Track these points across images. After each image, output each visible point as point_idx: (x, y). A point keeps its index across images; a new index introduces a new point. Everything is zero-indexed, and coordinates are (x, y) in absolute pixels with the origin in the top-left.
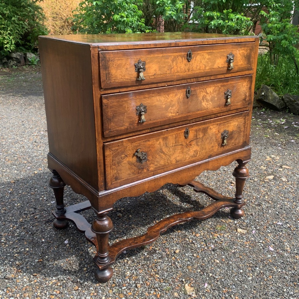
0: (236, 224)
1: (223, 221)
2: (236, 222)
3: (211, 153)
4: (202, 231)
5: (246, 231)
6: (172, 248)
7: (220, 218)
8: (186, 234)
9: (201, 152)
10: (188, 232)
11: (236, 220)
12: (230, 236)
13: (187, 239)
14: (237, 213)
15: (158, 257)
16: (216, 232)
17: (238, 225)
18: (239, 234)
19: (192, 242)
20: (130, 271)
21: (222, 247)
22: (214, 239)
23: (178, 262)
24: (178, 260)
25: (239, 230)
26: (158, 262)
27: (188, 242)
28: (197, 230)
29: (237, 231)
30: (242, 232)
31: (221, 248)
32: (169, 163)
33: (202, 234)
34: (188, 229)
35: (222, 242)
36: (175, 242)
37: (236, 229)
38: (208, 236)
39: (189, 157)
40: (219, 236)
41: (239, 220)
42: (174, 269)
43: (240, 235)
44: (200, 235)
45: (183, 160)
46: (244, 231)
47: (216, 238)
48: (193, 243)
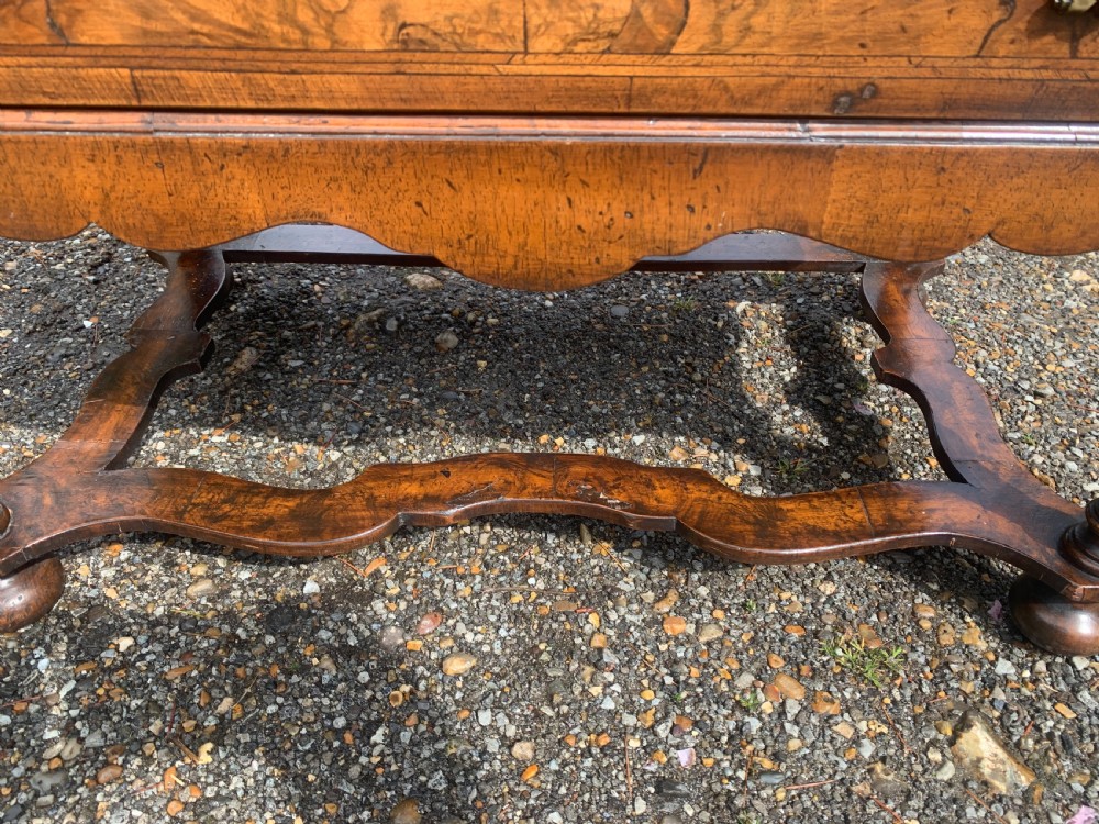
0: (990, 683)
1: (927, 613)
2: (1004, 667)
3: (874, 70)
4: (727, 610)
5: (1025, 780)
6: (461, 628)
7: (921, 586)
8: (626, 585)
9: (731, 24)
10: (643, 576)
11: (1020, 653)
12: (867, 749)
13: (593, 619)
14: (1047, 617)
15: (340, 637)
16: (805, 669)
17: (1000, 695)
18: (948, 772)
19: (600, 650)
20: (142, 639)
21: (740, 802)
22: (746, 711)
23: (392, 739)
24: (413, 720)
25: (980, 743)
26: (305, 670)
27: (578, 641)
28: (703, 591)
29: (952, 742)
30: (986, 769)
31: (730, 799)
32: (305, 31)
33: (711, 633)
34: (664, 558)
35: (777, 757)
36: (517, 598)
37: (963, 725)
38: (735, 666)
39: (571, 30)
40: (793, 708)
41: (1041, 666)
42: (324, 767)
43: (950, 784)
44: (691, 629)
45: (482, 42)
46: (1010, 767)
47: (767, 707)
48: (598, 666)
